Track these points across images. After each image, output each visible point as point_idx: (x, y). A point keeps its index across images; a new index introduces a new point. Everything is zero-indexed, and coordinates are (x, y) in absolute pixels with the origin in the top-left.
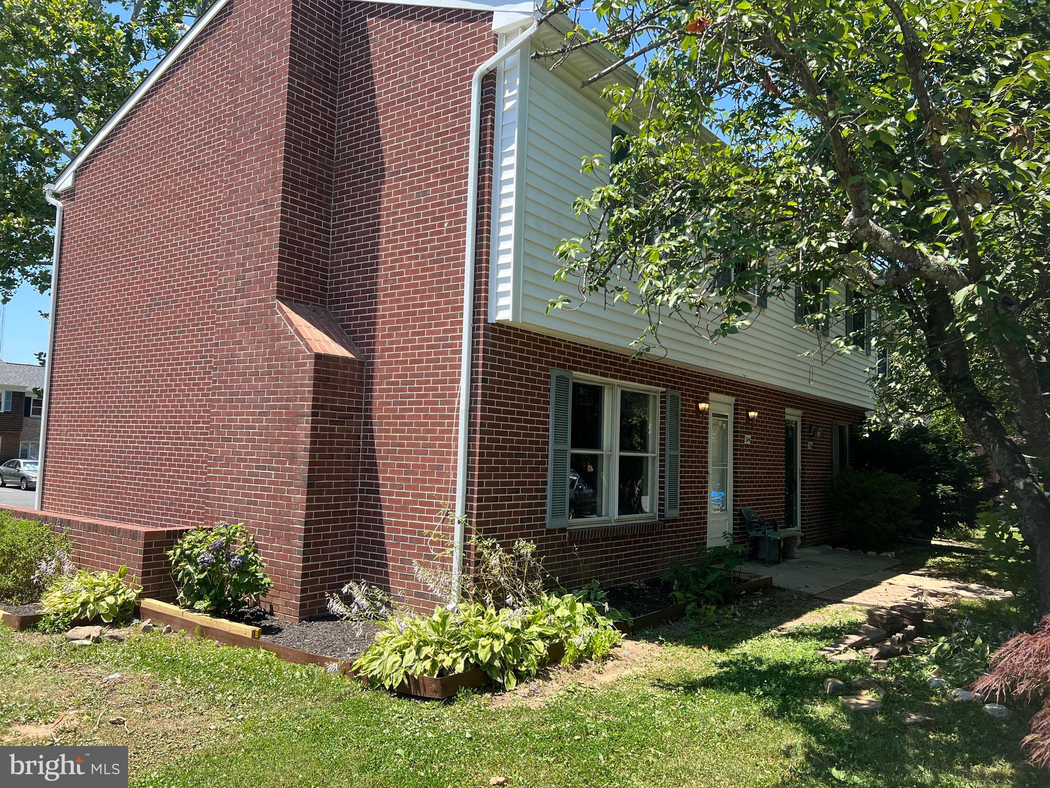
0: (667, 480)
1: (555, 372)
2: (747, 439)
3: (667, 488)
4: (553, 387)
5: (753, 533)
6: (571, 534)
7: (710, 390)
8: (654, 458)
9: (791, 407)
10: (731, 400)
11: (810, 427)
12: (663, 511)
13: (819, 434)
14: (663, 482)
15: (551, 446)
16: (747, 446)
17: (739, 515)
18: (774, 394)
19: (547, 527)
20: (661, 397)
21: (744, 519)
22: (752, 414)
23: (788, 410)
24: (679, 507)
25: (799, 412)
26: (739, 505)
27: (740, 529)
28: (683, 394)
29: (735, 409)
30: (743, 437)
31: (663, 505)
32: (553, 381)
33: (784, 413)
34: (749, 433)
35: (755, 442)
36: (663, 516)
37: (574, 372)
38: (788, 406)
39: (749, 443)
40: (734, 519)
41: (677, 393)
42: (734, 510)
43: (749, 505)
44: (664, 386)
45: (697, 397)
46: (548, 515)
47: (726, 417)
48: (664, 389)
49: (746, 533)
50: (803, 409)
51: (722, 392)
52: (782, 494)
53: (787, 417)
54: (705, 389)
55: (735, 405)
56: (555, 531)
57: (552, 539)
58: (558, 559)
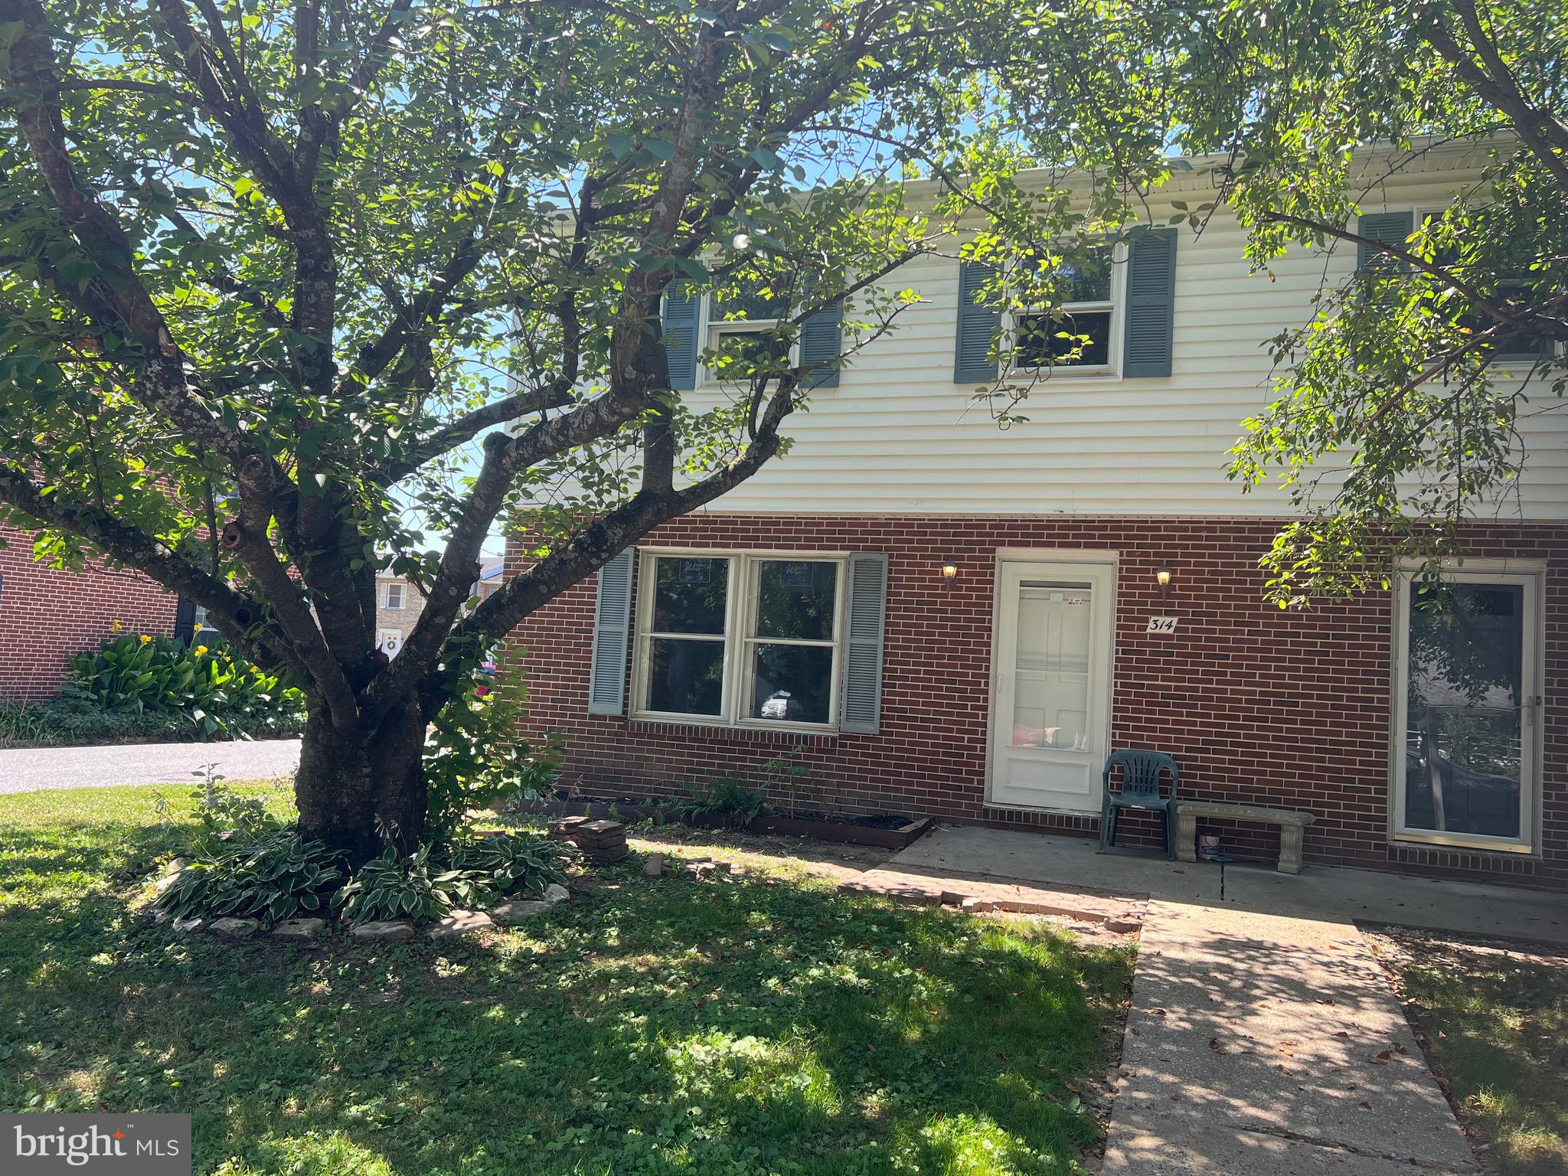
6: (631, 725)
7: (1000, 544)
10: (1113, 555)
15: (596, 630)
19: (590, 712)
22: (1165, 577)
37: (641, 547)
44: (846, 548)
46: (590, 701)
48: (847, 553)
51: (1049, 545)
56: (604, 717)
57: (599, 725)
58: (609, 748)
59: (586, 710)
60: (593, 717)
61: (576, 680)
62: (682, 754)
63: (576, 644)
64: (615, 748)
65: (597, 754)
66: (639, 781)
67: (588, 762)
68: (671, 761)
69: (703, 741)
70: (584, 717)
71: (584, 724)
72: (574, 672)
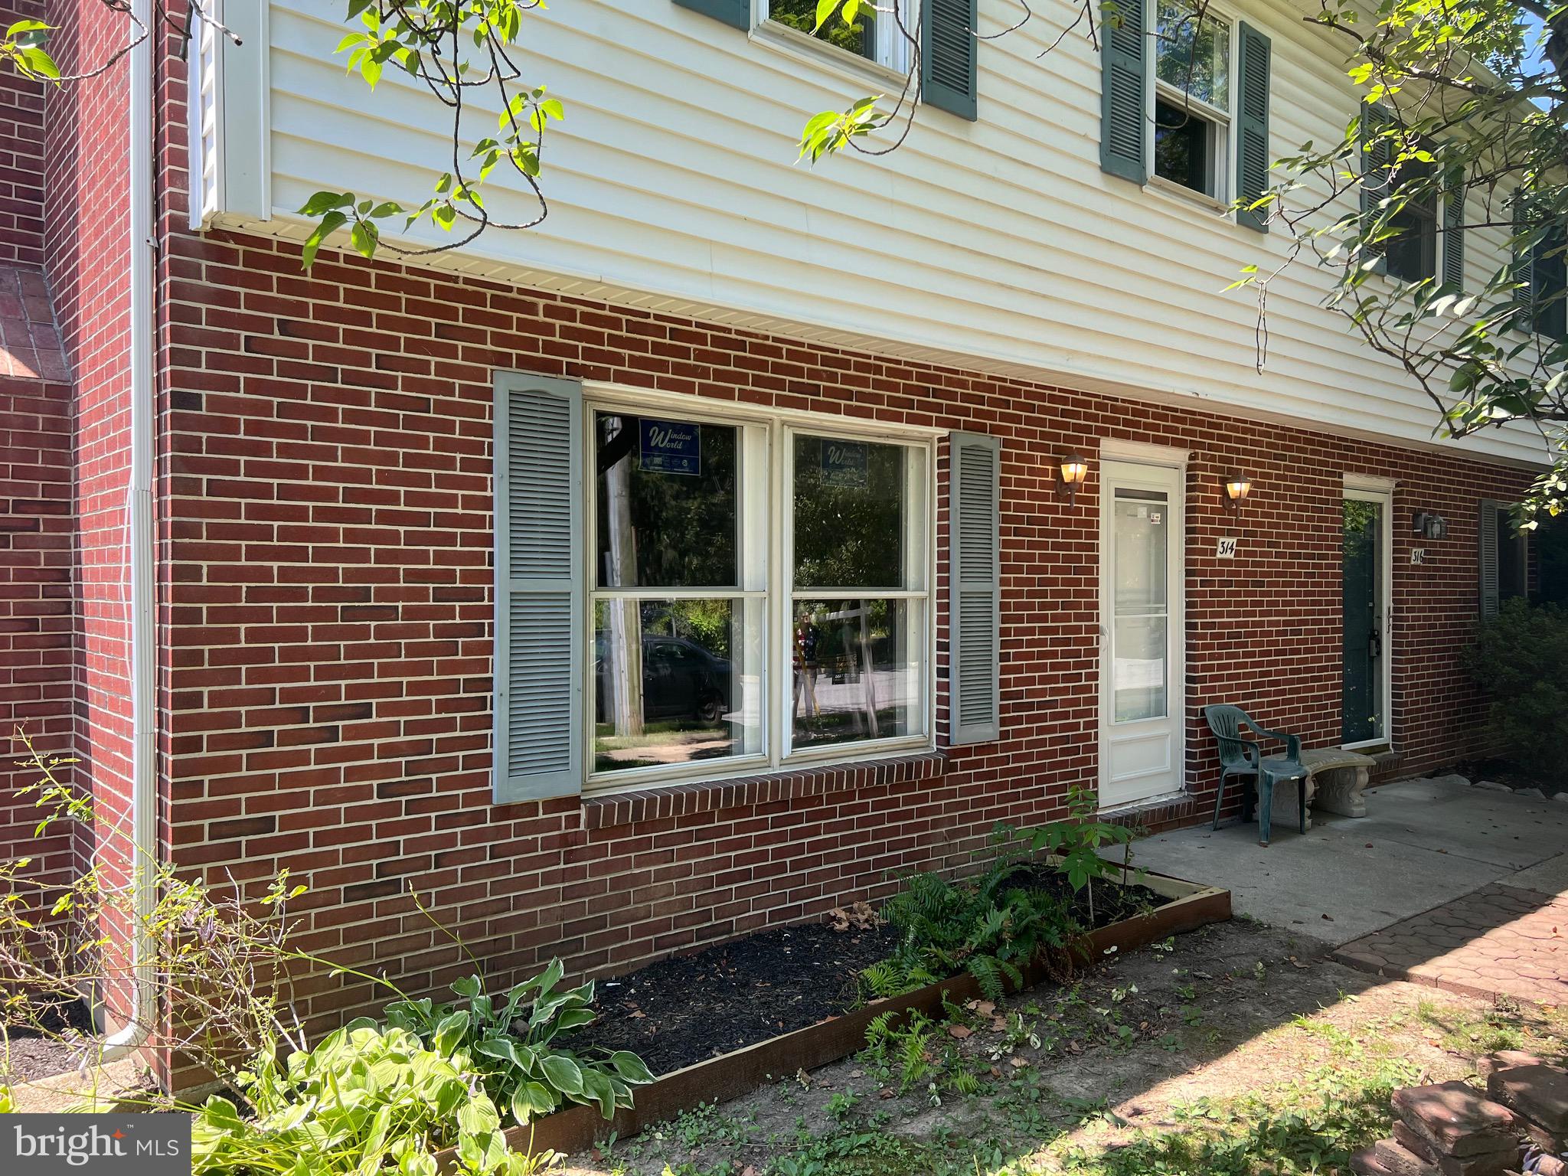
0: (955, 654)
1: (505, 382)
2: (1226, 548)
3: (955, 673)
4: (500, 422)
5: (1237, 766)
6: (593, 812)
7: (1104, 432)
8: (922, 600)
9: (1360, 470)
10: (1181, 456)
11: (1416, 515)
12: (946, 728)
13: (1436, 529)
14: (946, 660)
15: (503, 585)
16: (1224, 562)
17: (1199, 723)
18: (1307, 441)
19: (495, 802)
20: (940, 451)
21: (1209, 732)
22: (1236, 489)
23: (1349, 478)
24: (996, 715)
25: (1387, 484)
26: (1202, 701)
27: (1203, 754)
28: (1007, 443)
29: (1189, 478)
30: (1214, 542)
31: (946, 714)
32: (501, 404)
33: (1340, 485)
34: (1230, 533)
35: (1248, 554)
36: (947, 741)
37: (587, 383)
38: (1349, 469)
39: (1230, 555)
40: (1189, 733)
41: (992, 443)
42: (1188, 712)
43: (1230, 698)
44: (941, 423)
45: (1058, 450)
46: (497, 772)
47: (1163, 496)
48: (944, 432)
49: (1216, 763)
50: (1397, 475)
51: (1144, 438)
52: (1335, 668)
53: (1347, 494)
54: (1087, 429)
55: (1190, 468)
56: (531, 808)
57: (521, 830)
58: (548, 879)
59: (487, 797)
60: (504, 812)
61: (449, 725)
62: (707, 850)
63: (440, 631)
64: (564, 875)
65: (519, 902)
66: (622, 935)
67: (496, 927)
68: (686, 871)
69: (746, 811)
70: (479, 817)
71: (480, 835)
72: (442, 706)
